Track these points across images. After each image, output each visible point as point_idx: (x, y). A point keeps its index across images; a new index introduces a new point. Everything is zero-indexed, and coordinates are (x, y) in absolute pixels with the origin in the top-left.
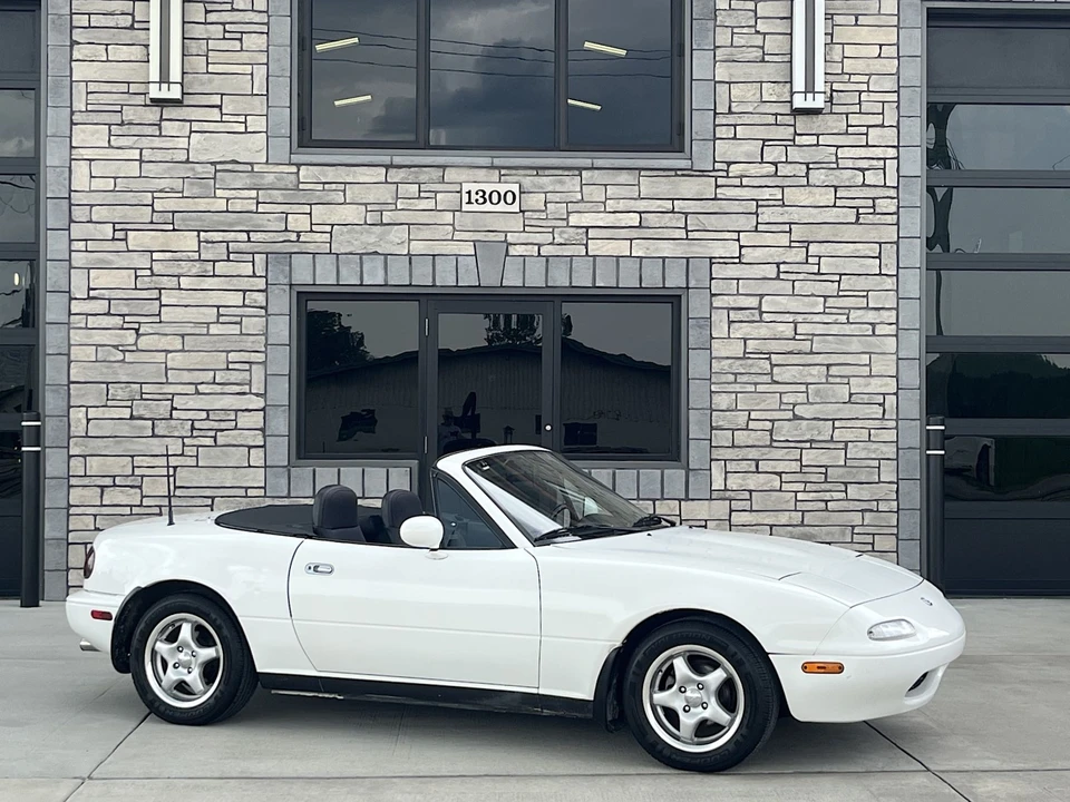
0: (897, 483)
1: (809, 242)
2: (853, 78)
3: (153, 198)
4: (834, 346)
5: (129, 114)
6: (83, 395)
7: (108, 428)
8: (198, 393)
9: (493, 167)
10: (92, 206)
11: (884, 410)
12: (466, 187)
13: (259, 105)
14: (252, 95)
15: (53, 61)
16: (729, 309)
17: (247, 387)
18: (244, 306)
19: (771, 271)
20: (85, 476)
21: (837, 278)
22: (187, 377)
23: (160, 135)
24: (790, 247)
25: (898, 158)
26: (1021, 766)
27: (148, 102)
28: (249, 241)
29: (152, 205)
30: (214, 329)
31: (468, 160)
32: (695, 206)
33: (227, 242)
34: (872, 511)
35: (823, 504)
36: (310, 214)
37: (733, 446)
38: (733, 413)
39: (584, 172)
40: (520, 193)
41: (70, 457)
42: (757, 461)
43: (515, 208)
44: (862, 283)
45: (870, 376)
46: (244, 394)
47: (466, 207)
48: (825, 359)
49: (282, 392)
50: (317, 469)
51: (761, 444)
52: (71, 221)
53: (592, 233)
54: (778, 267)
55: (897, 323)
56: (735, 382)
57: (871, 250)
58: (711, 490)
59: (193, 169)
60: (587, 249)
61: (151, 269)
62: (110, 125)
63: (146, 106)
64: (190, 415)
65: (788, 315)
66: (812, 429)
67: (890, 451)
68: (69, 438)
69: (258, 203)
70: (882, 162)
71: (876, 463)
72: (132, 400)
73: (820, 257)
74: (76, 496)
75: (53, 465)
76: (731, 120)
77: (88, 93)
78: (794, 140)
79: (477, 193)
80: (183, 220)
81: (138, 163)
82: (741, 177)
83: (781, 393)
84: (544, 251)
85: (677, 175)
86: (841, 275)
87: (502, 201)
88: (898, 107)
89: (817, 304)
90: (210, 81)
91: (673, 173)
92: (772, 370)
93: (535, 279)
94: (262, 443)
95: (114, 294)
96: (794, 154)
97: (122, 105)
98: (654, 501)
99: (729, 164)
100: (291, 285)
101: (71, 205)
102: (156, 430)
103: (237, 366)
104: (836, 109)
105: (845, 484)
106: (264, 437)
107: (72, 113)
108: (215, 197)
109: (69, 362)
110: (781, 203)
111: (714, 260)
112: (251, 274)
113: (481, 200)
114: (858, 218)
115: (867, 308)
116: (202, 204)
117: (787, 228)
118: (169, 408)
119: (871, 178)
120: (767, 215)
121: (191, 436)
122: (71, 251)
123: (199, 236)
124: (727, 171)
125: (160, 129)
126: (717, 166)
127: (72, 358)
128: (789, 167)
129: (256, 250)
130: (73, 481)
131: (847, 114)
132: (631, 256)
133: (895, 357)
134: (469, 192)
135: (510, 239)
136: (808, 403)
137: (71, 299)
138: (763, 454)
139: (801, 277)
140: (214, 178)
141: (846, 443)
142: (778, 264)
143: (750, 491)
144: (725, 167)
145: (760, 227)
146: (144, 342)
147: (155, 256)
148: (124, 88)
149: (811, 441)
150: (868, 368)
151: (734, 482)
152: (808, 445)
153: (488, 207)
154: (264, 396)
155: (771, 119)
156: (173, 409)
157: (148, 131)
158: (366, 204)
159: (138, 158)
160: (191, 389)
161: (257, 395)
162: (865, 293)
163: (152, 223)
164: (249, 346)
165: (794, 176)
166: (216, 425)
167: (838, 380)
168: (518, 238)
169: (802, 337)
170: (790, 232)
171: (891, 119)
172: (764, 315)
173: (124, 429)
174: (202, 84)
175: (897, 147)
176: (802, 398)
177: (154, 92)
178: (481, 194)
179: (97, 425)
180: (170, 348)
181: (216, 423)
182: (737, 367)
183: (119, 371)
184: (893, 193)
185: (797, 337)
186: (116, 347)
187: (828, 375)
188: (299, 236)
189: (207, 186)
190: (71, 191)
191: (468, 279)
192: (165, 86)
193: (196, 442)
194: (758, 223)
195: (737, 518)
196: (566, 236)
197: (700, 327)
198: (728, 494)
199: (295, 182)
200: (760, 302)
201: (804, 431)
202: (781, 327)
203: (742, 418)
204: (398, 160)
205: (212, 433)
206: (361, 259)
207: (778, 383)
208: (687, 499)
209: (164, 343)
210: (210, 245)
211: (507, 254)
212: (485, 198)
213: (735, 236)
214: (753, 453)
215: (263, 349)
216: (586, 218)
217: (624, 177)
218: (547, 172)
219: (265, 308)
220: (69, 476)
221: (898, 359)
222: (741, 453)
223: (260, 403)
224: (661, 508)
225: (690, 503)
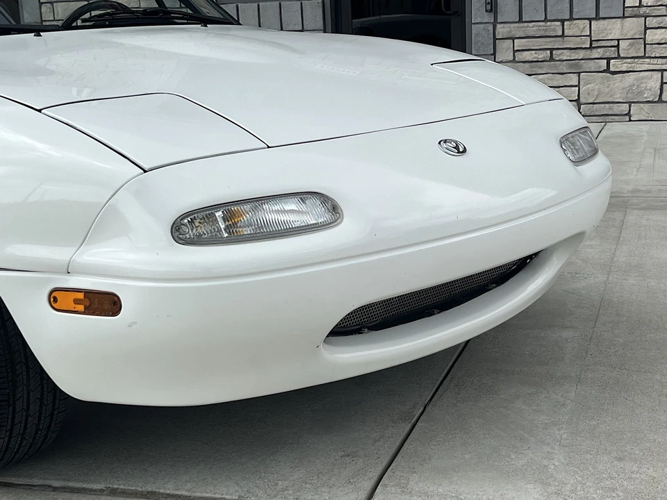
20: (55, 20)
41: (41, 4)
58: (624, 7)
75: (29, 11)
98: (563, 21)
195: (652, 36)
198: (642, 10)
208: (597, 18)
220: (42, 21)
224: (570, 29)
225: (602, 22)
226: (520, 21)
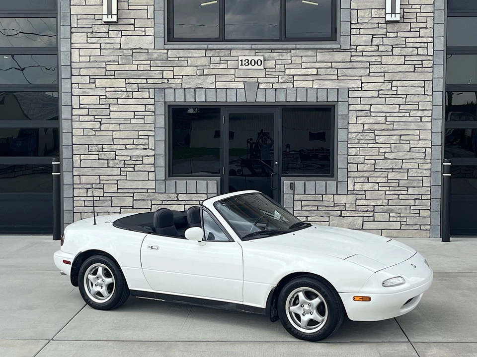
0: (431, 187)
1: (393, 81)
2: (413, 7)
3: (106, 65)
4: (403, 127)
5: (95, 28)
6: (78, 150)
7: (89, 164)
8: (126, 148)
9: (252, 49)
10: (80, 68)
11: (425, 155)
12: (240, 58)
13: (150, 23)
14: (148, 19)
15: (63, 6)
16: (356, 111)
17: (147, 146)
18: (145, 111)
19: (375, 94)
20: (80, 184)
21: (405, 96)
22: (121, 142)
23: (109, 37)
24: (384, 83)
25: (433, 42)
26: (451, 340)
27: (103, 23)
28: (147, 83)
29: (106, 68)
30: (133, 121)
31: (241, 46)
32: (342, 65)
33: (138, 84)
34: (419, 199)
35: (397, 196)
36: (173, 71)
37: (358, 171)
38: (358, 157)
39: (292, 51)
40: (264, 60)
41: (73, 176)
42: (368, 178)
43: (262, 67)
44: (416, 99)
45: (419, 140)
46: (146, 149)
47: (240, 67)
48: (399, 132)
49: (162, 148)
50: (177, 181)
51: (370, 170)
52: (72, 75)
53: (296, 78)
54: (379, 92)
55: (432, 116)
56: (359, 143)
57: (420, 84)
58: (348, 190)
59: (123, 52)
60: (293, 84)
61: (106, 95)
62: (87, 33)
63: (102, 24)
64: (123, 158)
65: (382, 113)
66: (393, 164)
67: (428, 173)
68: (73, 168)
69: (151, 66)
70: (426, 44)
71: (421, 178)
72: (99, 152)
73: (397, 87)
74: (76, 192)
75: (66, 179)
76: (358, 26)
77: (78, 19)
78: (386, 35)
79: (245, 61)
80: (119, 74)
81: (99, 49)
82: (363, 51)
83: (379, 148)
84: (275, 86)
85: (333, 51)
86: (407, 95)
87: (256, 64)
88: (434, 19)
89: (396, 108)
90: (129, 13)
91: (332, 50)
92: (375, 137)
93: (271, 99)
94: (154, 170)
95: (90, 106)
96: (386, 41)
97: (92, 25)
98: (322, 195)
99: (357, 46)
100: (165, 102)
101: (71, 68)
102: (109, 164)
103: (142, 137)
104: (405, 20)
105: (407, 187)
106: (155, 167)
107: (71, 28)
108: (132, 64)
109: (72, 136)
110: (380, 63)
111: (350, 89)
112: (148, 97)
113: (247, 64)
114: (415, 70)
115: (418, 110)
116: (127, 67)
117: (383, 74)
118: (115, 155)
119: (421, 51)
120: (373, 68)
121: (124, 167)
122: (72, 88)
123: (126, 81)
124: (356, 49)
125: (109, 35)
126: (352, 47)
127: (73, 134)
128: (384, 47)
129: (150, 87)
130: (75, 186)
131: (410, 23)
132: (313, 88)
133: (431, 131)
134: (242, 60)
135: (259, 81)
136: (391, 152)
137: (72, 109)
138: (370, 175)
139: (389, 96)
140: (132, 56)
141: (408, 169)
142: (379, 91)
143: (365, 191)
144: (355, 47)
145: (371, 74)
146: (103, 127)
147: (107, 90)
148: (93, 17)
149: (392, 169)
150: (418, 137)
151: (357, 187)
152: (391, 170)
153: (250, 67)
154: (154, 150)
155: (376, 26)
156: (116, 155)
157: (104, 35)
158: (197, 66)
159: (99, 47)
160: (123, 147)
161: (151, 149)
162: (417, 103)
163: (106, 75)
164: (147, 128)
165: (386, 51)
166: (134, 162)
167: (405, 142)
168: (263, 80)
169: (389, 123)
170: (384, 76)
171: (430, 25)
172: (372, 113)
173: (96, 164)
174: (126, 14)
175: (433, 37)
176: (388, 150)
177: (105, 19)
178: (247, 61)
179: (84, 162)
180: (115, 130)
181: (135, 162)
182: (360, 136)
183: (93, 139)
184: (431, 58)
185: (387, 123)
186: (92, 129)
187: (400, 140)
188: (168, 81)
189: (129, 59)
190: (71, 62)
191: (241, 99)
192: (110, 16)
193: (126, 169)
194: (370, 72)
195: (359, 202)
196: (284, 79)
197: (343, 119)
198: (355, 192)
199: (166, 57)
200: (370, 107)
201: (389, 164)
202: (379, 119)
203: (361, 159)
204: (210, 47)
205: (133, 166)
206: (195, 90)
207: (378, 143)
208: (337, 194)
209: (111, 127)
210: (130, 85)
211: (258, 88)
212: (249, 63)
213: (359, 78)
214: (367, 174)
215: (154, 130)
216: (293, 71)
217: (310, 53)
218: (276, 51)
219: (154, 112)
220: (73, 184)
221: (432, 132)
222: (361, 174)
223: (153, 153)
224: (326, 198)
225: (338, 196)
226: (305, 194)
